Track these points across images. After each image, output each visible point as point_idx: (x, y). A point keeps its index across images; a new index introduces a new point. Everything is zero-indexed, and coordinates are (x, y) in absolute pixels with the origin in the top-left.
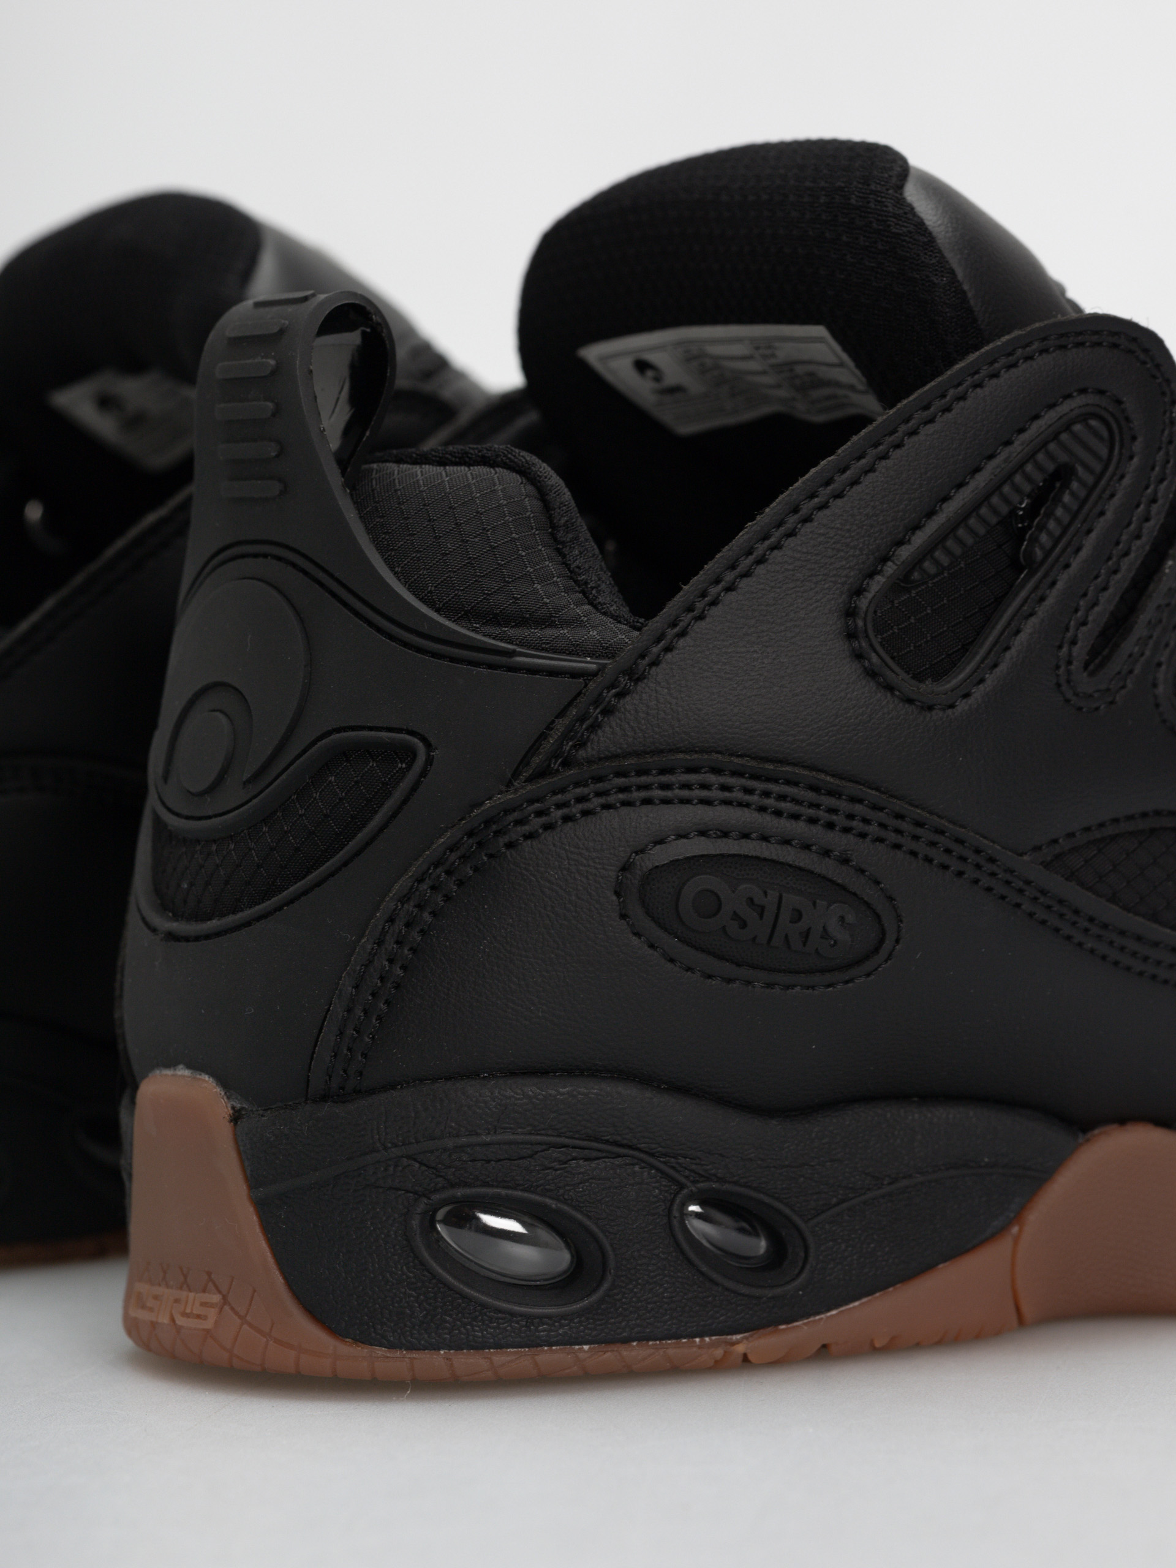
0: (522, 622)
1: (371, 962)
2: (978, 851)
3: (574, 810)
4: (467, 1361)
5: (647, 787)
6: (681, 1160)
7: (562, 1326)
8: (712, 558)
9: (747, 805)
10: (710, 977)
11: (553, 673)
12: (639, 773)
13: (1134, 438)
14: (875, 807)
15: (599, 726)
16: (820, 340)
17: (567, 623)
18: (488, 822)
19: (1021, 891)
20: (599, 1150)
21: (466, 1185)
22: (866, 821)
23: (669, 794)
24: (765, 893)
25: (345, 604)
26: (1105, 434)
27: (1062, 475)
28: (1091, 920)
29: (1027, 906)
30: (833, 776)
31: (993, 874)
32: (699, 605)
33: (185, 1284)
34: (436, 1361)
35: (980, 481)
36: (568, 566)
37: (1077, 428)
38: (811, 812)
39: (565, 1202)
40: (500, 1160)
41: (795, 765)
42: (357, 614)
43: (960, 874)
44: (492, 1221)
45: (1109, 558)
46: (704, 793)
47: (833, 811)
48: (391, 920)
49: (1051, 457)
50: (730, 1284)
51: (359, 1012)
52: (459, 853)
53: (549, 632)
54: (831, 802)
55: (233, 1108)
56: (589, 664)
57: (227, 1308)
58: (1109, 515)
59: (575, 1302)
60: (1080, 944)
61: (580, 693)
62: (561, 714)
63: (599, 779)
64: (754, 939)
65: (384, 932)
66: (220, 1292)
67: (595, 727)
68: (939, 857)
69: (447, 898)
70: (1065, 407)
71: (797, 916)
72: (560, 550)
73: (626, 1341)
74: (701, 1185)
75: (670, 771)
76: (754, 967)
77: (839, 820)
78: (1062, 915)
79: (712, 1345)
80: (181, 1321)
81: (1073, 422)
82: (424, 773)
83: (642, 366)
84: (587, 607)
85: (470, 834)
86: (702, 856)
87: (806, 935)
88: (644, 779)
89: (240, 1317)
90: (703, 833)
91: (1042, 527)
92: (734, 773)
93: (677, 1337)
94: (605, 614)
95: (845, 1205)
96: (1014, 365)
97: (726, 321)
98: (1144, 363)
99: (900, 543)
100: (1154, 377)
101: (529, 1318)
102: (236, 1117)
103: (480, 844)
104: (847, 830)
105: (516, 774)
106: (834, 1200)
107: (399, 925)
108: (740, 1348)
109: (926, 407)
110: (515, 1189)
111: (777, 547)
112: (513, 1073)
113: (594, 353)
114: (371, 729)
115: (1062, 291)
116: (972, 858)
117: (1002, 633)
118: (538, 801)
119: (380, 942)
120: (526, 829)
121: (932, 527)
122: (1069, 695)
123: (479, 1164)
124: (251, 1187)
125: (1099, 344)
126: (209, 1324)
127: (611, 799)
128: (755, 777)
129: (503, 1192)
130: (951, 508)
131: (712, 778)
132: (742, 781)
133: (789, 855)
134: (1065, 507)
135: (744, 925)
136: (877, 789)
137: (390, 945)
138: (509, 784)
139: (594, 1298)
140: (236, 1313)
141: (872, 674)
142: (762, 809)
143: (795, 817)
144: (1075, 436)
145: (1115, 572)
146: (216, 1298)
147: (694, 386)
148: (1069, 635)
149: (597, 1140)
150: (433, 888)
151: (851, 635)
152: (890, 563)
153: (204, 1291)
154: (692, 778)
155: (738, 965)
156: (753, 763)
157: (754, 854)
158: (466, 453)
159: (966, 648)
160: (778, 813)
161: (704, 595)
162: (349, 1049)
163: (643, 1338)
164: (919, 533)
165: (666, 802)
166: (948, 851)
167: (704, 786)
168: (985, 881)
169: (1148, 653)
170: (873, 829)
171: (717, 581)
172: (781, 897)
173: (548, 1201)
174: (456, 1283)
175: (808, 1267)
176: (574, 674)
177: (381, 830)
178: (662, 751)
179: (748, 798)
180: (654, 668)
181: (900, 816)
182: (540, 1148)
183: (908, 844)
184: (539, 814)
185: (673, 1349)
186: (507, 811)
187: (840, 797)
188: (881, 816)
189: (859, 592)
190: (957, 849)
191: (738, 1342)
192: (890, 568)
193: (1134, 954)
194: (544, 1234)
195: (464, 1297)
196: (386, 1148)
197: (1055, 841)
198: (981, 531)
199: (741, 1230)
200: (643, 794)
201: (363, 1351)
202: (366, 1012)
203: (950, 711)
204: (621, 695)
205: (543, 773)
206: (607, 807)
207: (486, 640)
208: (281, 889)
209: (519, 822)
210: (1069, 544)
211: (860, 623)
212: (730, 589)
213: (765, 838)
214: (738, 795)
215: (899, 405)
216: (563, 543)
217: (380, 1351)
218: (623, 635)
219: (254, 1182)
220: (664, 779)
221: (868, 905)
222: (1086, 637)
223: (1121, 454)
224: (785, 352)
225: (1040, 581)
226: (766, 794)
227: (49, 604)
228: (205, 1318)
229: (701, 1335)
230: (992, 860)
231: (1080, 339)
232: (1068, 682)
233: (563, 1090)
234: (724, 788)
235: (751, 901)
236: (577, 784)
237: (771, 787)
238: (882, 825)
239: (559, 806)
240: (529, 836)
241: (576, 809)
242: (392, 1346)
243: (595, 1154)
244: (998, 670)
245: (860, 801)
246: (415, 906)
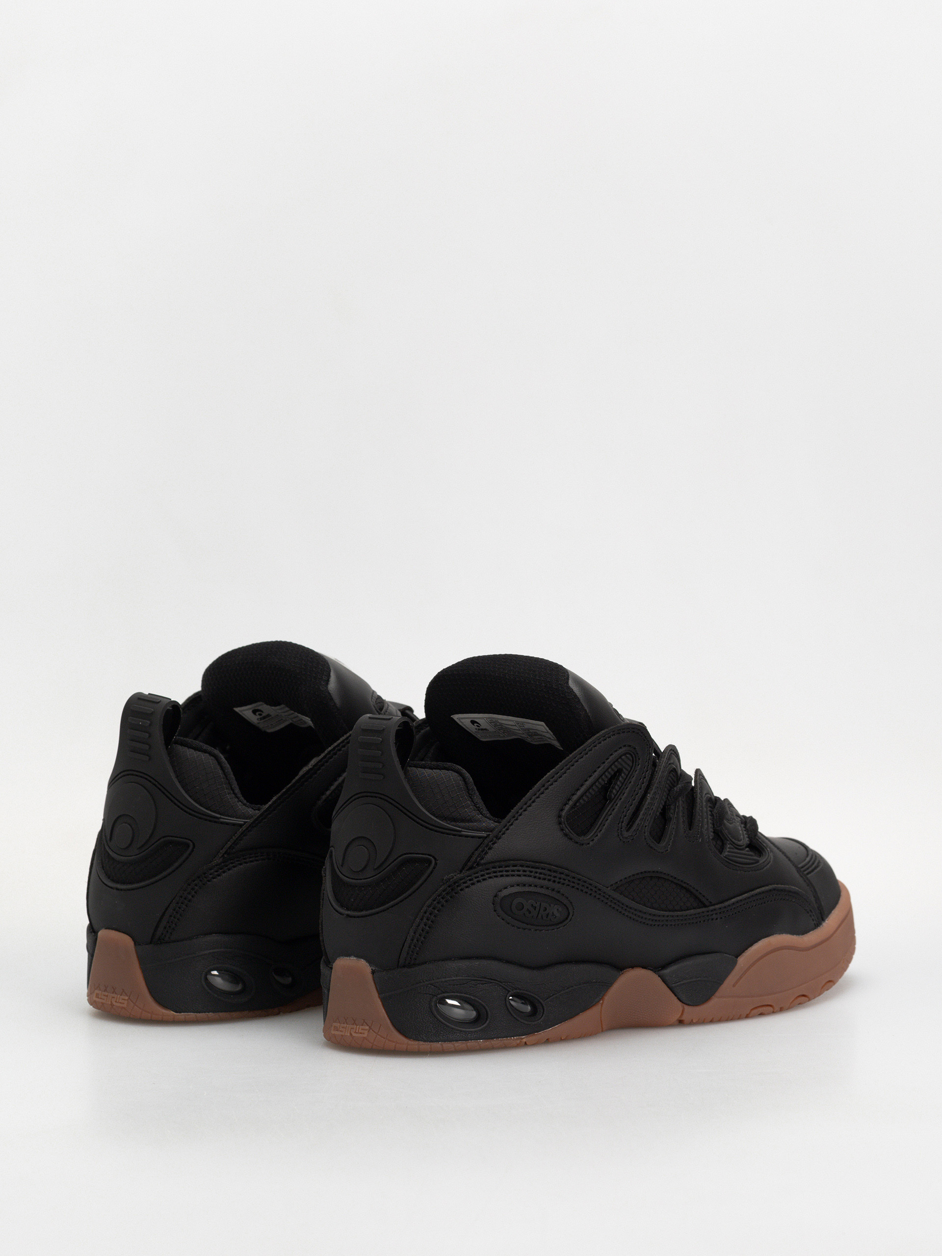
0: (463, 821)
1: (419, 925)
2: (596, 887)
3: (480, 879)
4: (447, 1045)
5: (502, 871)
6: (509, 983)
7: (475, 1034)
8: (520, 801)
9: (531, 876)
10: (519, 928)
11: (473, 837)
12: (499, 867)
13: (639, 759)
14: (567, 875)
15: (488, 853)
16: (542, 725)
17: (476, 821)
18: (455, 883)
19: (607, 899)
20: (486, 981)
21: (447, 992)
22: (564, 880)
23: (508, 873)
24: (536, 903)
25: (406, 814)
26: (631, 759)
27: (619, 771)
28: (627, 906)
29: (609, 903)
30: (555, 866)
31: (600, 894)
32: (516, 816)
33: (355, 1023)
34: (438, 1045)
35: (596, 774)
36: (473, 802)
37: (623, 757)
38: (549, 877)
39: (476, 997)
40: (457, 985)
41: (544, 863)
42: (410, 817)
43: (591, 894)
44: (450, 1002)
45: (632, 796)
46: (519, 873)
47: (555, 877)
48: (425, 913)
49: (616, 766)
50: (522, 1021)
51: (415, 940)
52: (446, 892)
53: (471, 824)
54: (554, 874)
55: (372, 969)
56: (484, 834)
57: (371, 1030)
58: (632, 783)
59: (476, 1028)
60: (624, 914)
61: (482, 843)
62: (476, 850)
63: (488, 869)
64: (532, 917)
65: (423, 916)
66: (368, 1025)
67: (486, 853)
68: (585, 890)
69: (442, 906)
70: (620, 751)
71: (545, 909)
72: (471, 797)
73: (493, 1038)
74: (514, 991)
75: (508, 866)
76: (532, 925)
77: (557, 880)
78: (619, 905)
79: (517, 1039)
80: (354, 1034)
81: (622, 756)
82: (434, 868)
83: (473, 722)
84: (481, 815)
85: (449, 887)
86: (518, 892)
87: (548, 915)
88: (501, 869)
89: (376, 1033)
90: (518, 885)
91: (613, 788)
92: (527, 867)
93: (507, 1037)
94: (486, 817)
95: (554, 996)
96: (606, 740)
97: (508, 715)
98: (642, 736)
99: (573, 795)
100: (644, 740)
101: (465, 1032)
102: (373, 972)
103: (452, 890)
104: (559, 883)
105: (463, 868)
106: (551, 995)
107: (428, 914)
108: (524, 1040)
109: (581, 754)
110: (462, 993)
111: (538, 797)
112: (462, 958)
113: (456, 717)
114: (416, 854)
115: (612, 706)
116: (594, 889)
117: (603, 821)
118: (470, 876)
119: (422, 919)
120: (466, 885)
121: (582, 789)
122: (621, 838)
123: (452, 986)
124: (379, 994)
125: (629, 732)
126: (365, 1035)
127: (491, 875)
128: (533, 867)
129: (458, 994)
130: (588, 783)
131: (520, 868)
132: (529, 869)
133: (543, 891)
134: (620, 781)
135: (530, 912)
136: (568, 870)
137: (425, 920)
138: (461, 871)
139: (484, 1026)
140: (374, 1032)
141: (566, 835)
142: (535, 877)
143: (544, 879)
144: (623, 760)
145: (634, 800)
146: (367, 1028)
147: (491, 728)
148: (622, 820)
149: (485, 978)
150: (438, 903)
151: (560, 823)
152: (570, 801)
153: (362, 1025)
154: (515, 868)
155: (527, 924)
156: (533, 863)
157: (533, 891)
158: (439, 765)
159: (592, 825)
160: (539, 878)
161: (518, 813)
162: (412, 952)
163: (497, 1038)
164: (579, 791)
165: (507, 876)
166: (587, 888)
167: (519, 871)
168: (598, 896)
169: (642, 823)
170: (567, 882)
171: (521, 809)
172: (541, 904)
173: (472, 997)
174: (444, 1021)
175: (544, 1015)
176: (479, 837)
177: (421, 885)
178: (506, 861)
179: (531, 874)
180: (503, 835)
181: (574, 878)
182: (469, 981)
183: (577, 886)
184: (470, 880)
185: (506, 1041)
186: (461, 880)
187: (557, 873)
188: (569, 878)
189: (562, 810)
190: (590, 887)
191: (524, 1038)
192: (571, 803)
193: (639, 916)
194: (467, 1006)
195: (447, 1026)
196: (424, 982)
197: (617, 883)
198: (596, 790)
199: (522, 1003)
200: (501, 874)
201: (417, 1043)
202: (417, 940)
203: (588, 845)
204: (493, 844)
205: (471, 868)
206: (490, 878)
207: (452, 827)
208: (388, 903)
209: (464, 883)
210: (621, 793)
211: (563, 819)
212: (525, 810)
213: (536, 886)
214: (528, 873)
215: (573, 754)
216: (472, 795)
217: (421, 1043)
218: (492, 824)
219: (380, 992)
220: (507, 869)
221: (565, 905)
222: (626, 820)
223: (636, 764)
224: (526, 726)
225: (613, 804)
226: (536, 873)
227: (275, 798)
228: (364, 1034)
229: (513, 1037)
230: (600, 890)
231: (624, 731)
232: (621, 834)
233: (477, 963)
234: (524, 871)
235: (532, 905)
236: (481, 871)
237: (537, 870)
238: (569, 880)
239: (476, 878)
240: (467, 887)
241: (481, 878)
242: (425, 1041)
243: (484, 982)
244: (601, 832)
245: (563, 874)
246: (433, 908)
